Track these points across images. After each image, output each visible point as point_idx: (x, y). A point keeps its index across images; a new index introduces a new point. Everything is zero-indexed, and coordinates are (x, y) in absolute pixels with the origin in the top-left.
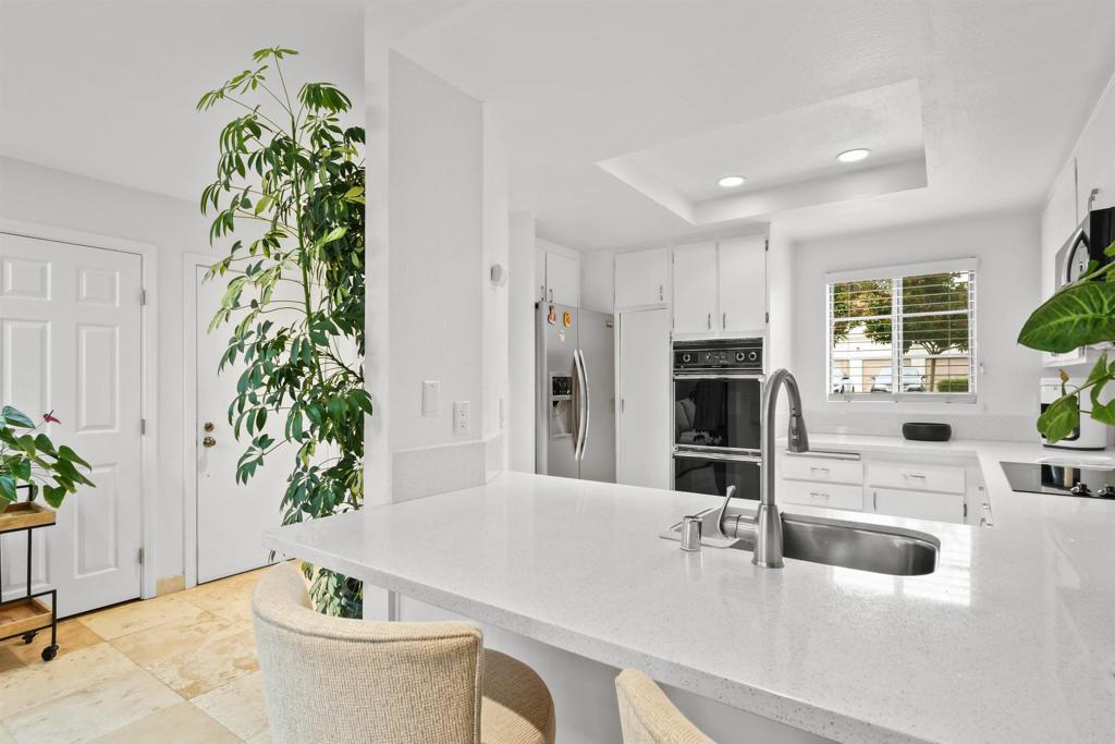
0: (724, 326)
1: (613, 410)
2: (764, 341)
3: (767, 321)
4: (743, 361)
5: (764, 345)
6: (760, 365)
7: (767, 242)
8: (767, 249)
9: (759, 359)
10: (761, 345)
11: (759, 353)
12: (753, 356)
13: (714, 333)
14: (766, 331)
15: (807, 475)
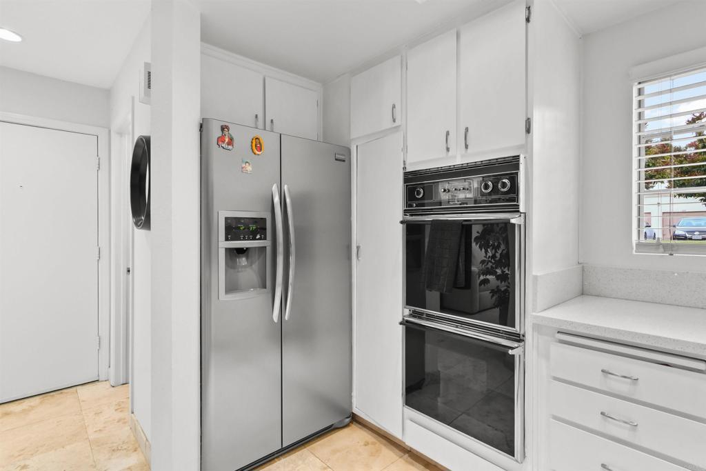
0: (467, 147)
1: (349, 258)
2: (522, 160)
3: (528, 131)
4: (490, 194)
5: (522, 167)
6: (516, 199)
7: (529, 8)
8: (528, 20)
9: (514, 189)
10: (517, 167)
11: (514, 179)
12: (504, 185)
13: (455, 157)
14: (528, 147)
15: (597, 381)
